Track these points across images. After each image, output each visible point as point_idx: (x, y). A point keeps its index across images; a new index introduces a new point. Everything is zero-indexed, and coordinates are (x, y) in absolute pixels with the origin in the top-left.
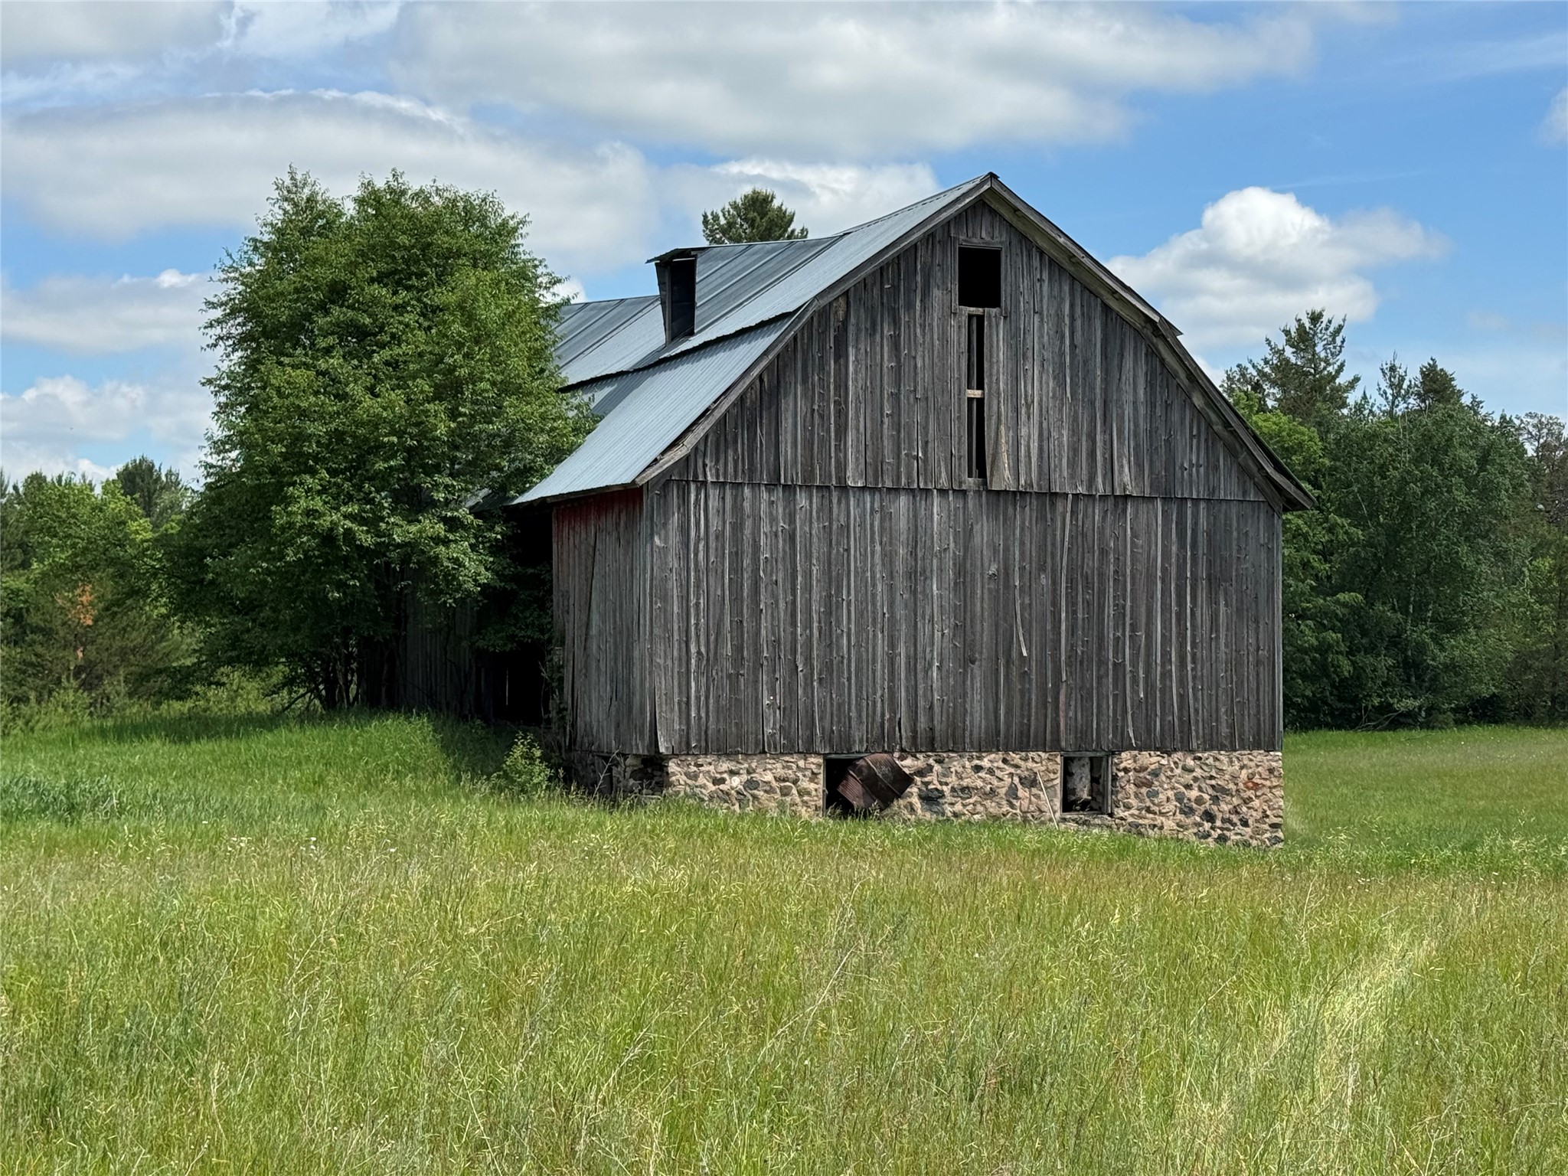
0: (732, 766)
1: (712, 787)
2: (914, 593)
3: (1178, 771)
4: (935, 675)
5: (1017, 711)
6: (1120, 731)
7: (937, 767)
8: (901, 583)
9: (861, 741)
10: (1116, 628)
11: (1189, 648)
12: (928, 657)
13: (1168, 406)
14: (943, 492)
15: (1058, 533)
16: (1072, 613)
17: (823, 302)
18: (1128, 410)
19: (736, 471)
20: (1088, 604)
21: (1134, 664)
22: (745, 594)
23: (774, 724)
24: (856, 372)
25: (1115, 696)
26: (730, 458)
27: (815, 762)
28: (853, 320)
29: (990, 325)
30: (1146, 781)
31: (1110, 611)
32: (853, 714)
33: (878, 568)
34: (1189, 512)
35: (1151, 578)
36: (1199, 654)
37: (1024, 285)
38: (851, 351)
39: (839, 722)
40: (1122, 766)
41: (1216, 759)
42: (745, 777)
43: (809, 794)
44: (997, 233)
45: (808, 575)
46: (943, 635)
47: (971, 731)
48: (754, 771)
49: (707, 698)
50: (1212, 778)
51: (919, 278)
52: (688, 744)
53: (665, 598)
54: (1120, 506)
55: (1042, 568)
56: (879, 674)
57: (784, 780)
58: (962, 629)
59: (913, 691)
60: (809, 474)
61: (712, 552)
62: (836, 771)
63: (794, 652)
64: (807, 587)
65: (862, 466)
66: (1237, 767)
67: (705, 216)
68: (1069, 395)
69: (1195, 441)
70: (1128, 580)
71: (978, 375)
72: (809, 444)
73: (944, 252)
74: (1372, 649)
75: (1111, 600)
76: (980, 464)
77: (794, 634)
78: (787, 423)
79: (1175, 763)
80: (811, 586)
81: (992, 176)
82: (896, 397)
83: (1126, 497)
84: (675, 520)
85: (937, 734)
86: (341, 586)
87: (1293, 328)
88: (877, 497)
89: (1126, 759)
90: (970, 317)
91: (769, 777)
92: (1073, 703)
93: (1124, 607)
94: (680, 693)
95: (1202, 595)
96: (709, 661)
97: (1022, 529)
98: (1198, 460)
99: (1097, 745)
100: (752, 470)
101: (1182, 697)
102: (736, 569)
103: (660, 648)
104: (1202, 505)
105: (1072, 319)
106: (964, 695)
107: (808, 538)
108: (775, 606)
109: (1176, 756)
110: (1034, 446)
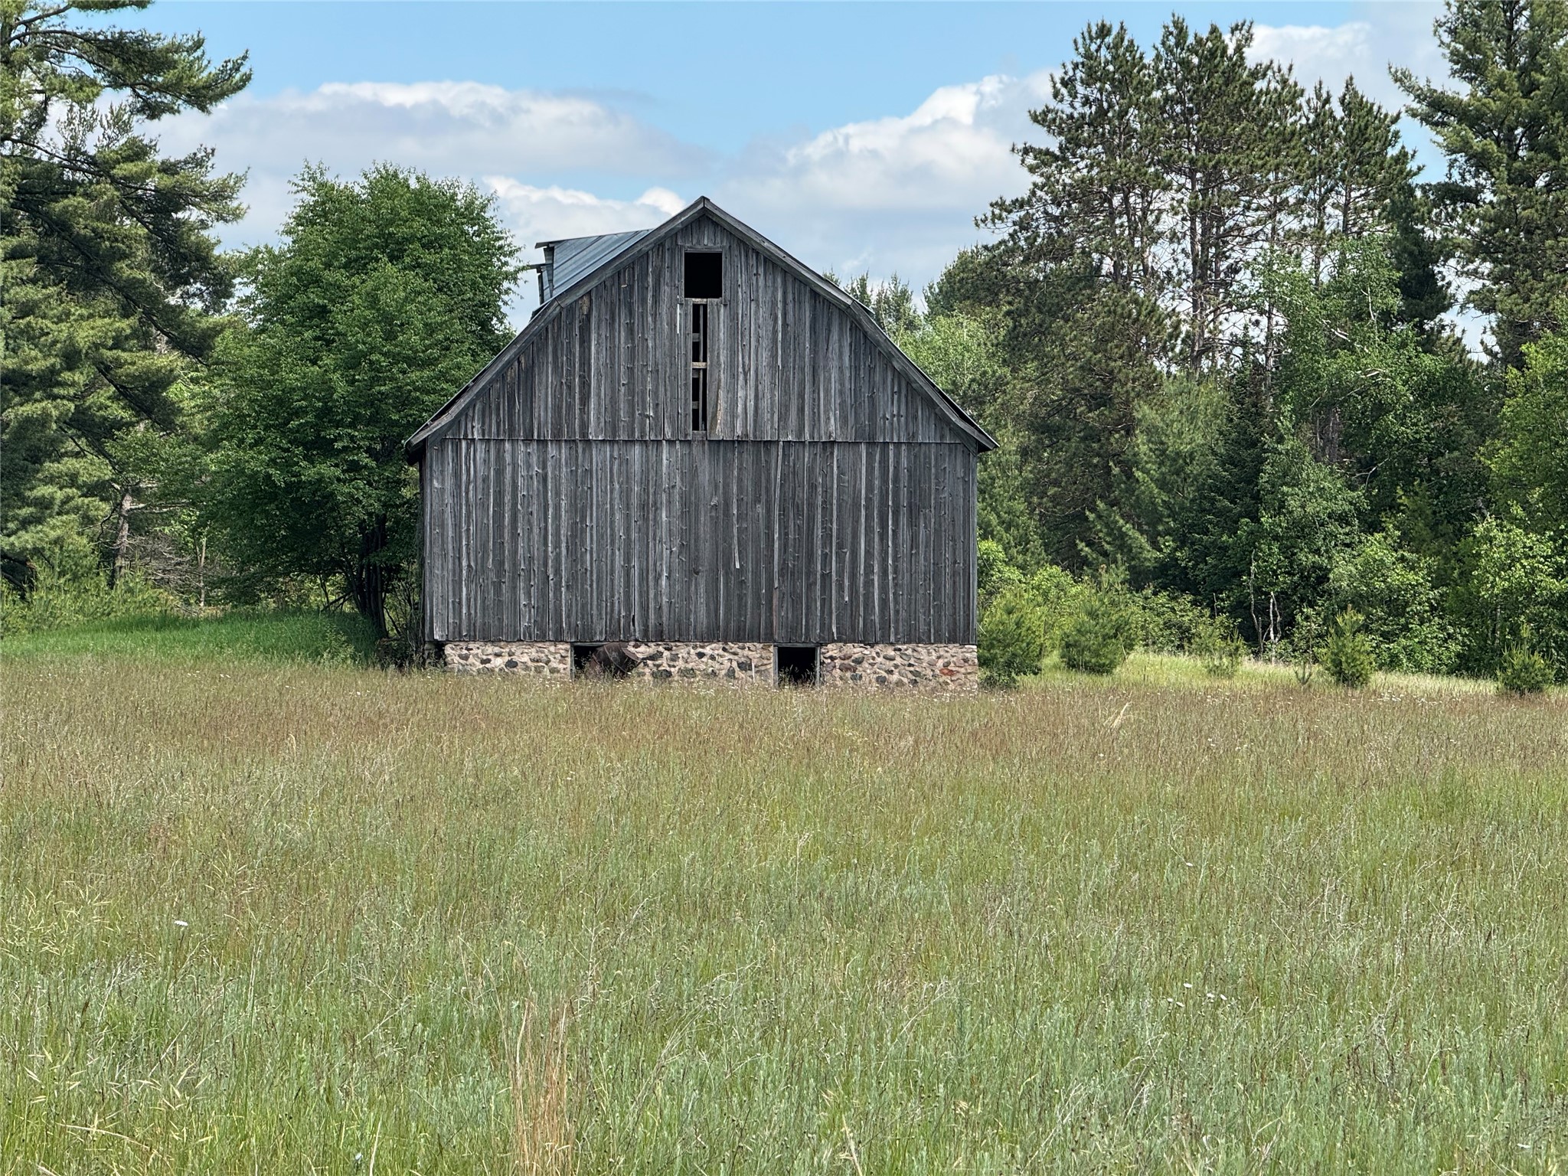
0: (497, 650)
1: (480, 666)
2: (646, 519)
3: (879, 660)
4: (664, 583)
5: (735, 610)
6: (825, 626)
7: (666, 654)
8: (635, 513)
9: (601, 633)
10: (824, 546)
11: (890, 562)
12: (658, 569)
13: (871, 370)
14: (671, 442)
15: (773, 472)
16: (784, 535)
17: (569, 301)
18: (834, 375)
19: (498, 430)
20: (798, 528)
21: (840, 574)
22: (506, 523)
23: (530, 619)
24: (598, 353)
25: (823, 601)
26: (494, 421)
27: (563, 648)
28: (594, 313)
29: (712, 311)
30: (852, 666)
31: (819, 532)
32: (595, 612)
33: (617, 501)
34: (891, 453)
35: (856, 505)
36: (900, 567)
37: (742, 279)
38: (594, 336)
39: (583, 618)
40: (828, 655)
41: (914, 650)
42: (507, 658)
43: (558, 672)
44: (718, 240)
45: (557, 508)
46: (671, 552)
47: (695, 628)
48: (514, 654)
49: (475, 600)
50: (910, 665)
51: (650, 280)
52: (460, 633)
53: (442, 526)
54: (829, 450)
55: (757, 500)
56: (616, 582)
57: (537, 661)
58: (688, 547)
59: (644, 594)
60: (557, 433)
61: (479, 490)
62: (582, 655)
63: (546, 565)
64: (557, 516)
65: (603, 424)
66: (934, 655)
68: (779, 363)
69: (896, 397)
70: (835, 507)
71: (698, 351)
72: (557, 409)
73: (672, 257)
75: (820, 524)
76: (700, 418)
77: (546, 551)
78: (539, 394)
79: (877, 653)
80: (560, 516)
81: (704, 199)
82: (631, 370)
83: (832, 443)
84: (450, 468)
85: (665, 628)
88: (616, 447)
89: (832, 649)
90: (696, 307)
91: (525, 659)
92: (785, 605)
93: (831, 530)
94: (454, 595)
95: (904, 520)
96: (477, 572)
97: (740, 469)
98: (899, 412)
99: (806, 638)
100: (512, 430)
101: (884, 602)
102: (499, 503)
103: (438, 563)
104: (904, 447)
105: (785, 303)
106: (689, 599)
107: (557, 479)
108: (530, 530)
109: (878, 648)
110: (751, 404)
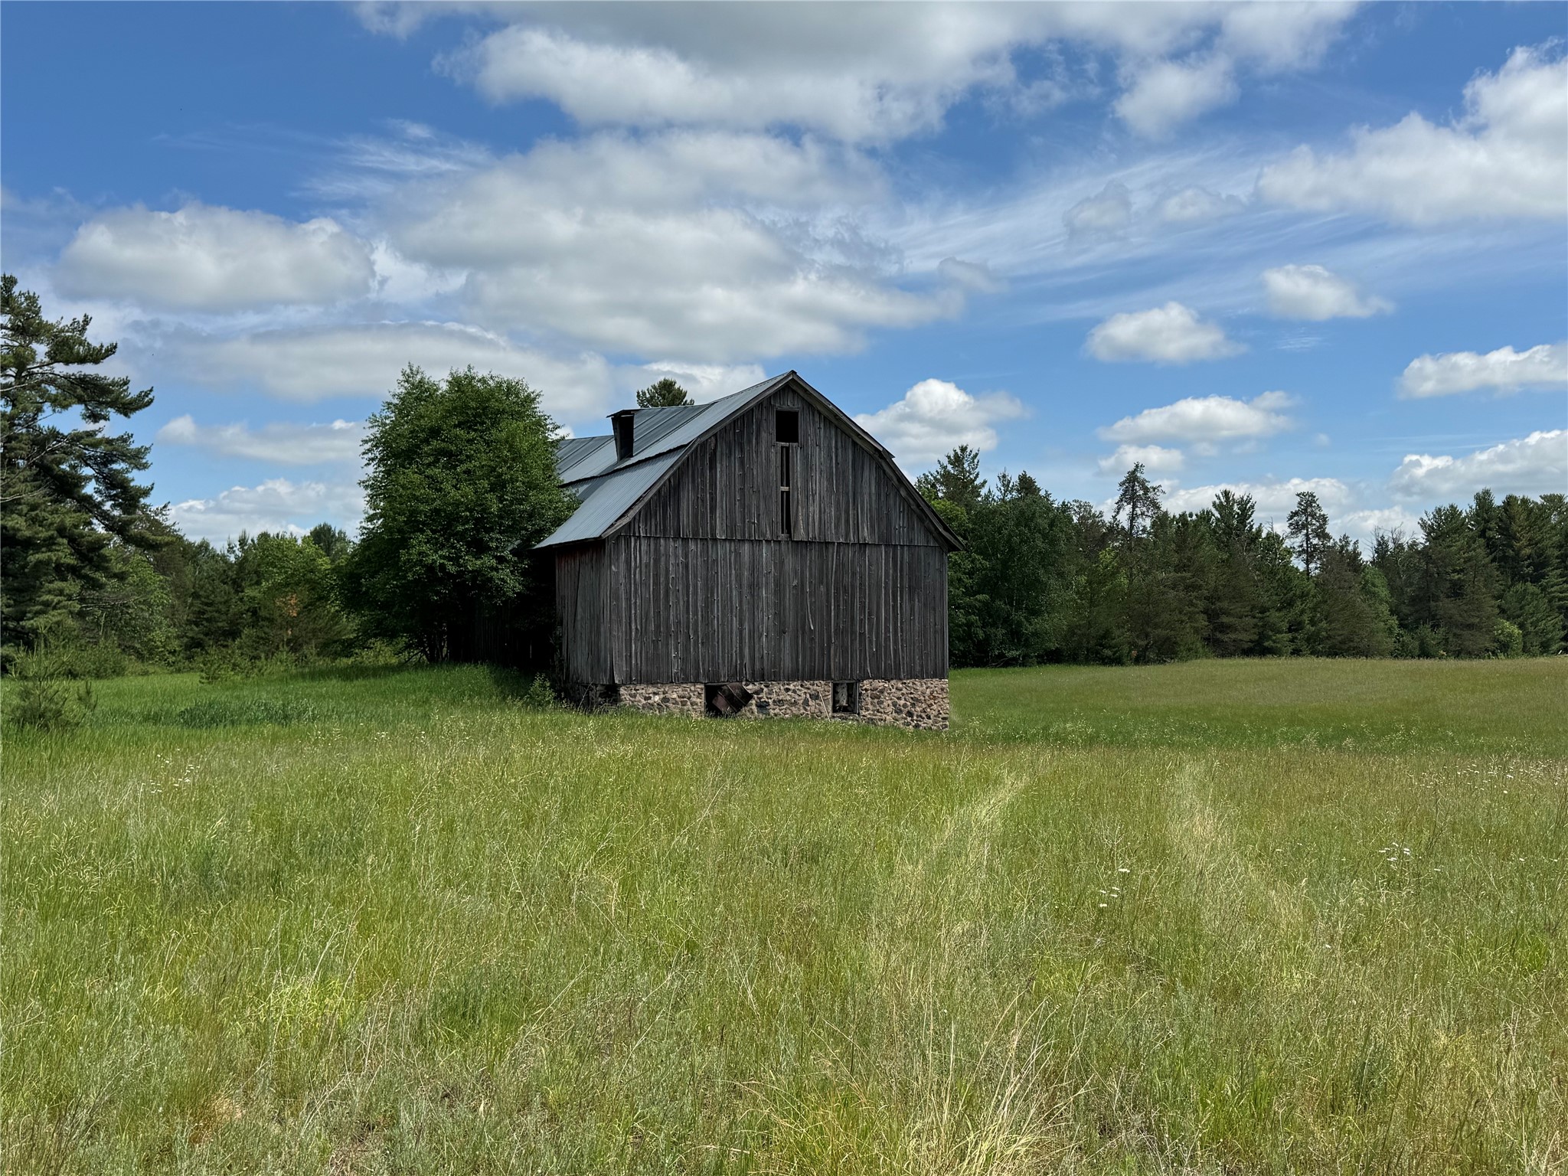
0: (655, 690)
1: (644, 702)
2: (753, 596)
3: (893, 690)
4: (764, 640)
5: (808, 658)
6: (863, 669)
7: (765, 689)
8: (745, 589)
9: (725, 677)
10: (860, 614)
11: (899, 625)
12: (761, 630)
13: (887, 495)
14: (768, 541)
15: (830, 563)
16: (837, 606)
17: (703, 439)
18: (866, 497)
19: (656, 530)
20: (846, 601)
21: (870, 633)
22: (661, 597)
23: (678, 667)
24: (721, 477)
25: (860, 650)
26: (653, 523)
27: (700, 687)
28: (719, 449)
29: (793, 452)
30: (877, 695)
31: (857, 605)
32: (720, 661)
33: (734, 582)
34: (899, 552)
35: (879, 586)
36: (904, 628)
38: (718, 465)
39: (713, 666)
40: (864, 688)
41: (914, 684)
42: (662, 696)
43: (697, 704)
44: (796, 403)
45: (696, 586)
46: (768, 618)
47: (784, 670)
48: (667, 693)
49: (641, 653)
50: (911, 693)
51: (754, 427)
52: (631, 678)
53: (618, 599)
54: (863, 549)
55: (821, 582)
56: (734, 640)
57: (683, 697)
58: (779, 615)
59: (752, 649)
60: (696, 533)
61: (643, 573)
62: (711, 693)
63: (688, 628)
64: (695, 593)
65: (725, 528)
66: (924, 687)
67: (638, 393)
68: (835, 489)
69: (901, 514)
70: (867, 588)
71: (786, 479)
72: (695, 516)
73: (768, 413)
74: (994, 625)
75: (858, 599)
76: (788, 526)
77: (688, 618)
78: (684, 505)
79: (892, 686)
80: (697, 592)
81: (793, 372)
82: (742, 490)
83: (865, 545)
84: (623, 556)
85: (765, 672)
86: (438, 593)
87: (952, 455)
88: (733, 544)
89: (866, 684)
90: (782, 447)
91: (675, 696)
92: (838, 654)
93: (865, 603)
94: (626, 651)
95: (906, 597)
96: (642, 633)
97: (811, 561)
98: (903, 524)
99: (851, 676)
100: (665, 530)
101: (896, 651)
102: (656, 583)
103: (615, 627)
104: (906, 548)
105: (837, 449)
106: (780, 651)
107: (695, 567)
108: (678, 602)
109: (893, 682)
110: (817, 517)
